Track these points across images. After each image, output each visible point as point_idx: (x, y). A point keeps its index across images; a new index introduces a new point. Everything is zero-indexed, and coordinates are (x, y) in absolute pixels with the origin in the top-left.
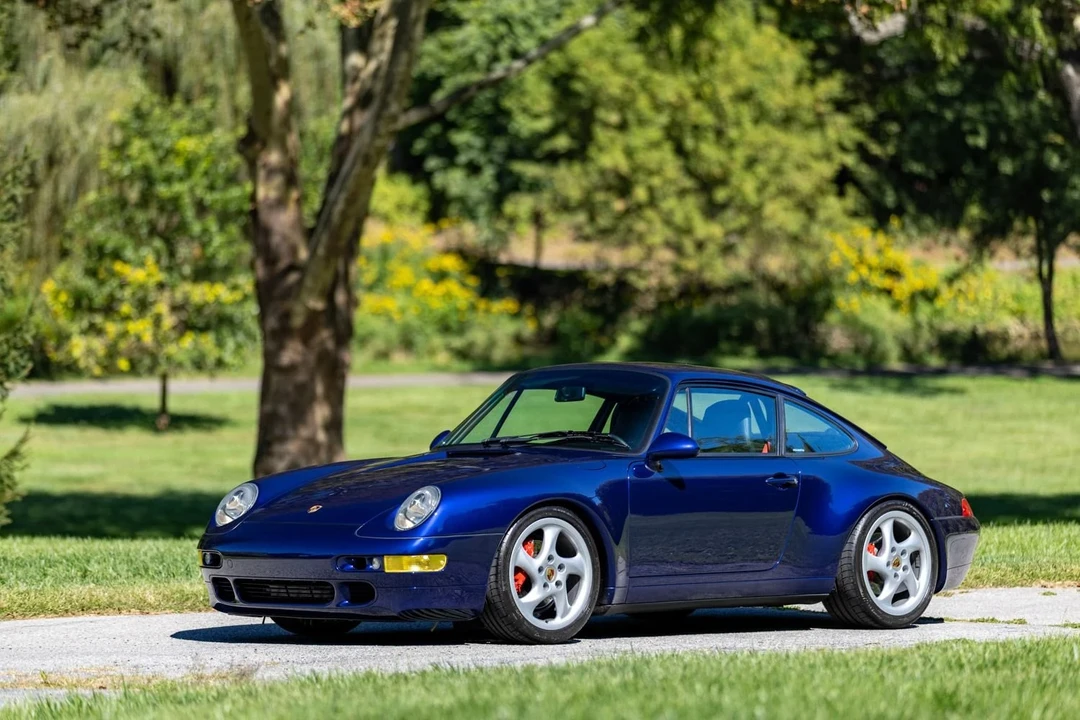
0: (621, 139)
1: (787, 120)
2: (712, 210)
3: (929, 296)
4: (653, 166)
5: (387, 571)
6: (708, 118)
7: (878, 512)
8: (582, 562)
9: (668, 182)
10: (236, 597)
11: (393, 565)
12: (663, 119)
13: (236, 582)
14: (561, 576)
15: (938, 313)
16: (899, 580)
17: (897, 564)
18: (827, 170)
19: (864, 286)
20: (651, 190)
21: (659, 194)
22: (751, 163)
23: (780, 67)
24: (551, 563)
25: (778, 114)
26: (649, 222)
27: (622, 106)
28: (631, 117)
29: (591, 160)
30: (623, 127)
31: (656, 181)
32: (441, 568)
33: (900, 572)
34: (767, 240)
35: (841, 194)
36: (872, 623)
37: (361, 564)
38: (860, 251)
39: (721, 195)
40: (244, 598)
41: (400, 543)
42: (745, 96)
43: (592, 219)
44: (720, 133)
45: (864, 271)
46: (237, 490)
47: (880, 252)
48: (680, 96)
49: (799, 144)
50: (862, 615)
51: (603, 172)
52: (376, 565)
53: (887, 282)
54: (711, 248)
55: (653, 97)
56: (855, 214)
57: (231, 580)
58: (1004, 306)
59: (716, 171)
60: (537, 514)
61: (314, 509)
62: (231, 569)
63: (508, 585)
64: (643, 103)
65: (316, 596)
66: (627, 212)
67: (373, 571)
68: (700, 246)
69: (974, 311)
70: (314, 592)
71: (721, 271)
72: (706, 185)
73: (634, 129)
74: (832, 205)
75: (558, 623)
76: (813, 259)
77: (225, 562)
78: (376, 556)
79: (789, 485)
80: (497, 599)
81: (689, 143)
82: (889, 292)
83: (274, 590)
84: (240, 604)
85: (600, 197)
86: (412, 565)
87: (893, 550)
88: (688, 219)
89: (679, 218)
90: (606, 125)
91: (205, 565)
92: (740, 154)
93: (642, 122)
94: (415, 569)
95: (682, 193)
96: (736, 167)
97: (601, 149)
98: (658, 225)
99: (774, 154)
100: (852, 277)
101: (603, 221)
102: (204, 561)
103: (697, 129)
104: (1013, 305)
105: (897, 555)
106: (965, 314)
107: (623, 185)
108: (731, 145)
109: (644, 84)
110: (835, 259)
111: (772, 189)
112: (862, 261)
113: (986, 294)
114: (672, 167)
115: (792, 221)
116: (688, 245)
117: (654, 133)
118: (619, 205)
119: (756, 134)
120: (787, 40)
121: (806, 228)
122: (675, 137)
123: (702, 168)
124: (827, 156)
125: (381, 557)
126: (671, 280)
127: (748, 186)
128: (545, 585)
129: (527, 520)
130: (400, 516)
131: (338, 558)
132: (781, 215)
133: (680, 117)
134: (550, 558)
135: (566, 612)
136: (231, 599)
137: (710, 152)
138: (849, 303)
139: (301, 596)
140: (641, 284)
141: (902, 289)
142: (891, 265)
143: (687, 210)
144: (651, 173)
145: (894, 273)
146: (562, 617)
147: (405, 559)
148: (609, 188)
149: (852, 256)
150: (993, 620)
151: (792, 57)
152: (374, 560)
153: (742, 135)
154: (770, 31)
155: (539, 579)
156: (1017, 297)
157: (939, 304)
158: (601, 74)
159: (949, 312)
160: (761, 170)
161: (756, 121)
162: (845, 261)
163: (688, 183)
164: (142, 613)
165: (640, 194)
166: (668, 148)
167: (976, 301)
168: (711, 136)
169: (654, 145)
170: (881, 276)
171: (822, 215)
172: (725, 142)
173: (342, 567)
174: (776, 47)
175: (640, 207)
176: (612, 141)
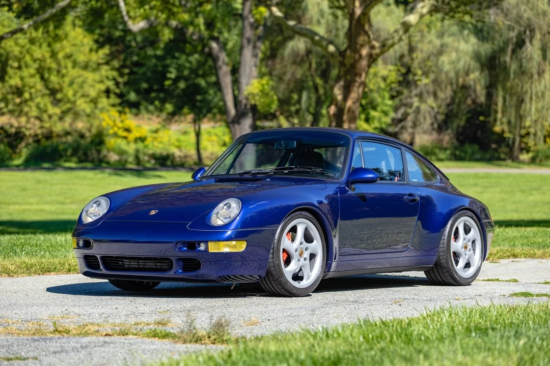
0: (19, 73)
1: (86, 67)
2: (56, 102)
3: (142, 139)
4: (32, 85)
5: (210, 251)
6: (54, 65)
7: (458, 217)
8: (317, 245)
9: (37, 91)
10: (101, 267)
11: (214, 247)
12: (36, 65)
13: (103, 258)
14: (306, 255)
15: (146, 146)
16: (467, 257)
17: (466, 248)
18: (103, 87)
19: (116, 135)
20: (31, 94)
21: (34, 95)
22: (71, 84)
23: (83, 45)
24: (302, 246)
25: (83, 64)
26: (30, 107)
27: (19, 60)
28: (23, 64)
29: (7, 81)
30: (19, 68)
31: (33, 90)
32: (243, 249)
33: (467, 252)
34: (77, 115)
35: (108, 97)
36: (454, 283)
37: (192, 246)
38: (114, 121)
39: (59, 96)
40: (107, 268)
41: (217, 233)
42: (68, 57)
43: (7, 106)
44: (58, 72)
45: (116, 129)
46: (95, 200)
47: (122, 121)
48: (43, 56)
49: (90, 76)
50: (449, 278)
51: (11, 87)
52: (202, 247)
53: (125, 134)
54: (55, 118)
55: (32, 56)
56: (114, 106)
57: (98, 257)
58: (173, 144)
59: (57, 87)
60: (295, 216)
61: (153, 212)
62: (98, 250)
63: (279, 260)
64: (28, 58)
65: (158, 267)
66: (21, 103)
67: (200, 251)
68: (50, 117)
69: (160, 146)
70: (158, 264)
71: (58, 128)
72: (53, 92)
73: (25, 69)
74: (104, 102)
75: (304, 284)
76: (96, 123)
77: (95, 245)
78: (202, 242)
79: (414, 200)
80: (272, 269)
81: (46, 75)
82: (125, 138)
83: (127, 263)
84: (104, 271)
85: (10, 97)
86: (225, 248)
87: (464, 239)
88: (45, 105)
89: (42, 106)
90: (12, 67)
91: (79, 247)
92: (67, 80)
93: (27, 66)
94: (227, 250)
95: (43, 95)
96: (65, 85)
97: (10, 77)
98: (34, 109)
99: (80, 80)
100: (111, 132)
101: (11, 107)
102: (78, 244)
103: (49, 69)
104: (177, 144)
105: (466, 243)
106: (157, 147)
107: (19, 92)
108: (63, 76)
109: (28, 52)
110: (104, 124)
111: (79, 94)
112: (115, 125)
113: (166, 139)
114: (39, 85)
115: (88, 108)
116: (45, 117)
117: (32, 71)
118: (18, 100)
119: (74, 72)
120: (86, 33)
121: (92, 112)
122: (41, 72)
123: (51, 86)
124: (101, 82)
125: (206, 242)
126: (39, 132)
127: (70, 93)
128: (299, 260)
129: (289, 220)
130: (214, 217)
131: (177, 243)
132: (83, 105)
133: (43, 64)
134: (301, 243)
135: (309, 278)
136: (98, 268)
137: (54, 79)
138: (111, 142)
139: (147, 267)
140: (28, 133)
141: (132, 136)
142: (127, 127)
143: (46, 102)
144: (31, 88)
145: (128, 130)
146: (307, 280)
147: (222, 243)
148: (13, 93)
149: (111, 123)
150: (498, 280)
151: (88, 41)
152: (202, 244)
153: (68, 72)
154: (79, 30)
155: (295, 256)
156: (178, 140)
157: (146, 143)
158: (10, 46)
159: (150, 146)
160: (75, 86)
161: (74, 67)
162: (108, 125)
163: (47, 92)
164: (9, 276)
165: (27, 95)
166: (38, 76)
167: (161, 142)
168: (55, 73)
169: (32, 76)
170: (123, 131)
171: (100, 105)
172: (60, 75)
173: (180, 249)
174: (81, 37)
175: (26, 101)
176: (16, 74)
